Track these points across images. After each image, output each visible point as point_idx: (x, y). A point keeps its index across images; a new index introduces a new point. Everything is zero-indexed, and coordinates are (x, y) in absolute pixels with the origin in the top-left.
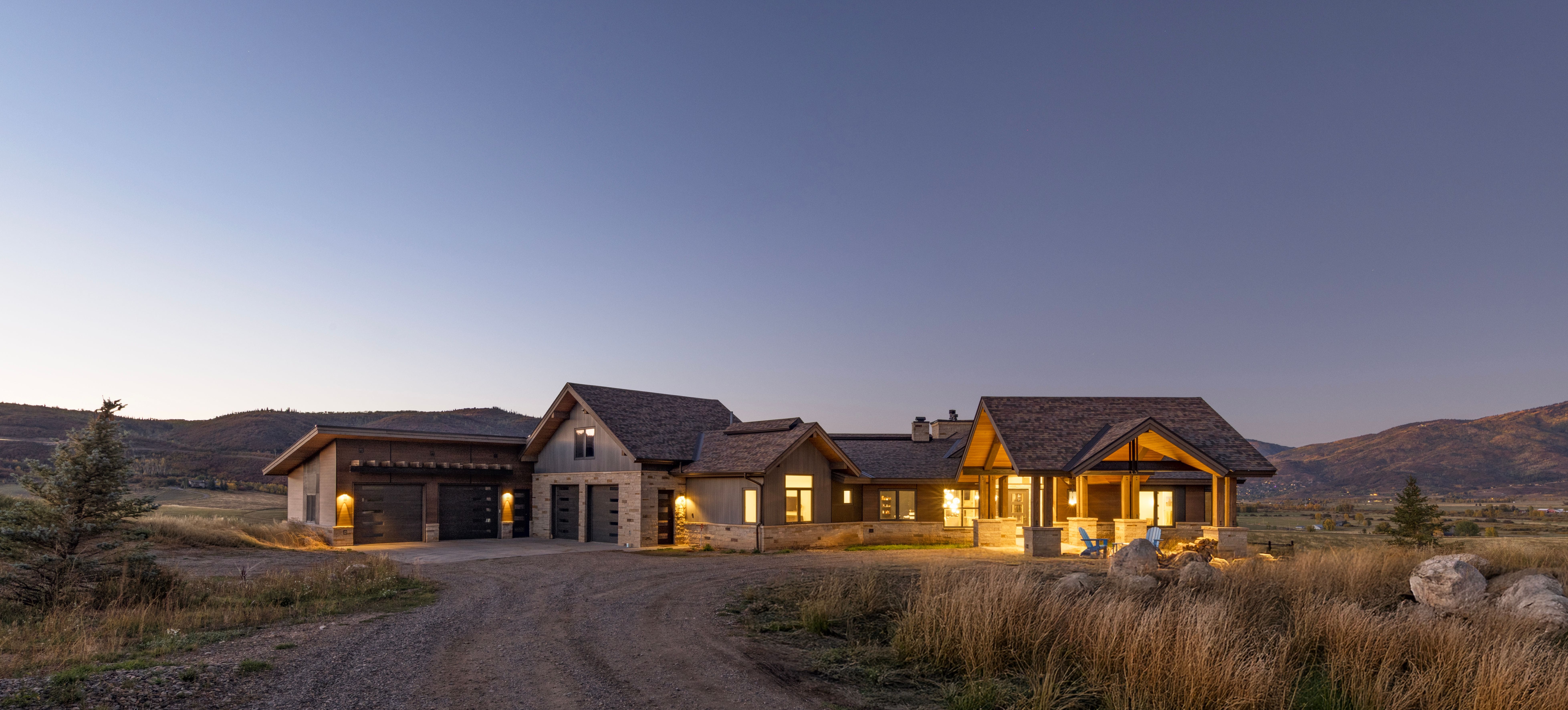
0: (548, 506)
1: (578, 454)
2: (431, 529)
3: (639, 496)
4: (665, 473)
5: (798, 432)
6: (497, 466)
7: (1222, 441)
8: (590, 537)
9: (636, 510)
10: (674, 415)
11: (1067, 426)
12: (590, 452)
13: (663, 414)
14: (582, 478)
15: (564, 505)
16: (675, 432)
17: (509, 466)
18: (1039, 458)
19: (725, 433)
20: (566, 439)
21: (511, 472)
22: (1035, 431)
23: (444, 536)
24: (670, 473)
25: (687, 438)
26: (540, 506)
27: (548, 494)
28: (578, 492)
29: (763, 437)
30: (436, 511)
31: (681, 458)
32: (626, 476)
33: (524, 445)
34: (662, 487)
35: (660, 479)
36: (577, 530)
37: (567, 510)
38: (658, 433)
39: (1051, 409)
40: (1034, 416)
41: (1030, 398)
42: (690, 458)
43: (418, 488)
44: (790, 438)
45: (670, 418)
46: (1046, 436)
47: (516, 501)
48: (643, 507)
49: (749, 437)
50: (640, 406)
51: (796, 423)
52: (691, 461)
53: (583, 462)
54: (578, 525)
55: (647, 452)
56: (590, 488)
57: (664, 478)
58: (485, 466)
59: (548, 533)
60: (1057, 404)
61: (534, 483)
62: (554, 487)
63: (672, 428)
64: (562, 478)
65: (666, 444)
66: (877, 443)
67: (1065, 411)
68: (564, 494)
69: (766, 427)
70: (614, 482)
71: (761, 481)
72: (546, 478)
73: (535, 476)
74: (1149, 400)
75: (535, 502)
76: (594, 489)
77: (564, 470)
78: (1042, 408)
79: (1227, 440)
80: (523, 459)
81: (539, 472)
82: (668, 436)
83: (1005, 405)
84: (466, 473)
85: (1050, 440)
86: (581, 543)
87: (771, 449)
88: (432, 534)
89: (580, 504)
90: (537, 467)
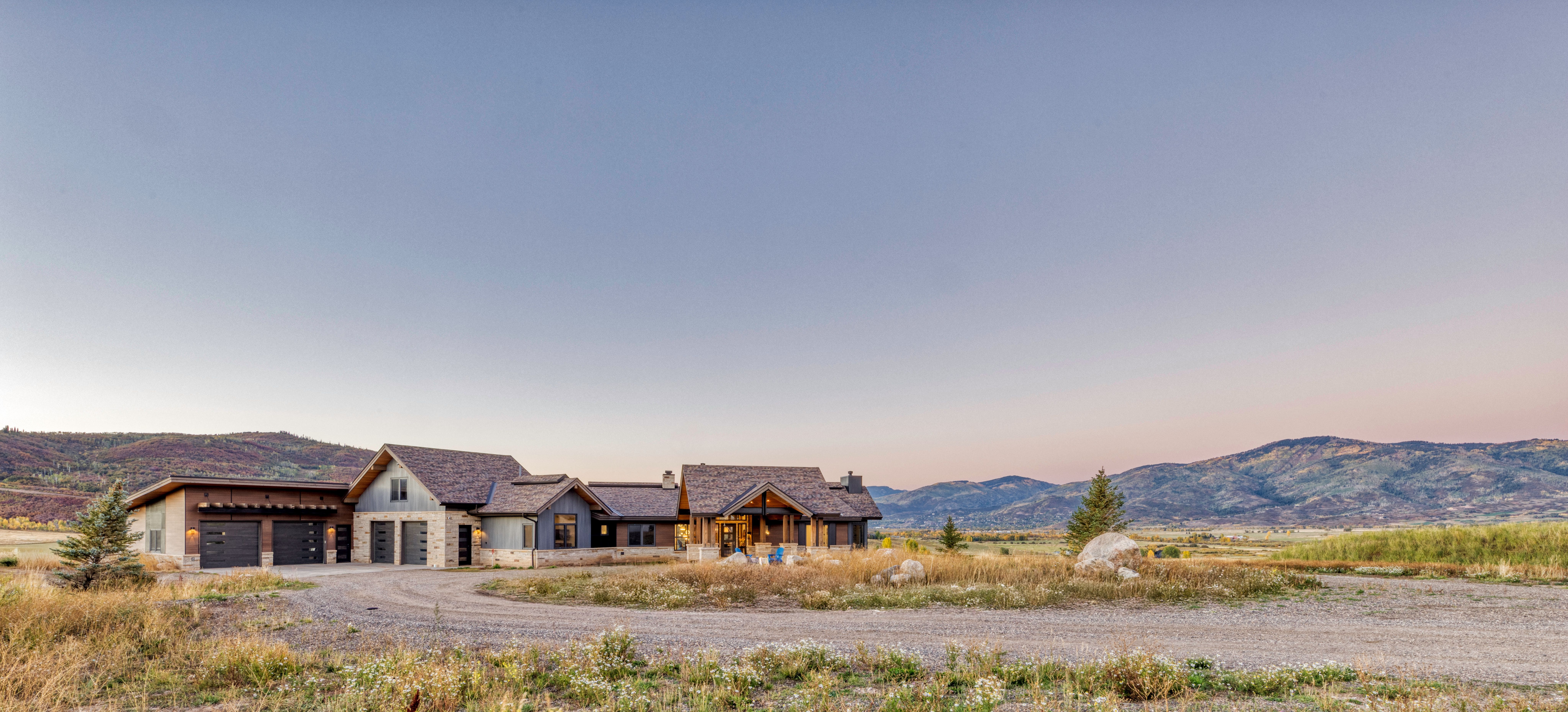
0: (368, 537)
1: (394, 497)
2: (267, 556)
3: (444, 530)
4: (465, 513)
5: (563, 484)
6: (324, 507)
7: (819, 496)
8: (403, 562)
9: (442, 540)
10: (473, 468)
11: (730, 486)
12: (404, 495)
13: (464, 468)
14: (397, 515)
15: (382, 537)
16: (473, 482)
17: (333, 507)
18: (706, 506)
19: (512, 483)
20: (383, 486)
21: (335, 511)
22: (709, 488)
23: (277, 562)
24: (468, 513)
25: (483, 486)
26: (360, 537)
27: (368, 528)
28: (394, 527)
29: (539, 487)
30: (270, 542)
31: (477, 502)
32: (433, 515)
33: (347, 490)
34: (462, 523)
35: (460, 518)
36: (393, 556)
37: (384, 541)
38: (459, 483)
39: (724, 474)
40: (712, 478)
41: (713, 466)
42: (484, 502)
43: (255, 524)
44: (556, 490)
45: (470, 471)
46: (715, 491)
47: (338, 534)
48: (447, 538)
49: (529, 487)
50: (446, 462)
51: (564, 478)
52: (485, 504)
53: (398, 504)
54: (393, 551)
55: (451, 498)
56: (404, 523)
57: (463, 516)
58: (314, 507)
59: (368, 559)
60: (729, 471)
61: (355, 519)
62: (372, 523)
63: (471, 479)
64: (380, 516)
65: (465, 491)
66: (636, 489)
67: (732, 476)
68: (381, 528)
69: (542, 480)
70: (424, 519)
71: (536, 519)
72: (366, 516)
73: (355, 514)
74: (787, 468)
75: (355, 535)
76: (408, 525)
77: (381, 509)
78: (719, 473)
79: (821, 495)
80: (346, 501)
81: (360, 511)
82: (467, 485)
83: (696, 470)
84: (297, 512)
85: (716, 494)
86: (397, 566)
87: (543, 496)
88: (268, 560)
89: (396, 536)
90: (357, 507)
